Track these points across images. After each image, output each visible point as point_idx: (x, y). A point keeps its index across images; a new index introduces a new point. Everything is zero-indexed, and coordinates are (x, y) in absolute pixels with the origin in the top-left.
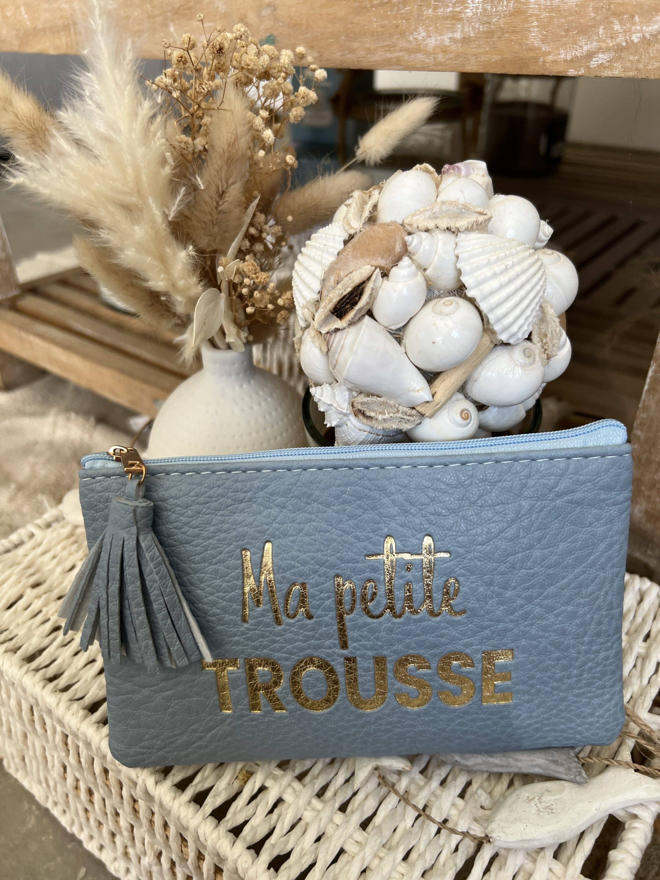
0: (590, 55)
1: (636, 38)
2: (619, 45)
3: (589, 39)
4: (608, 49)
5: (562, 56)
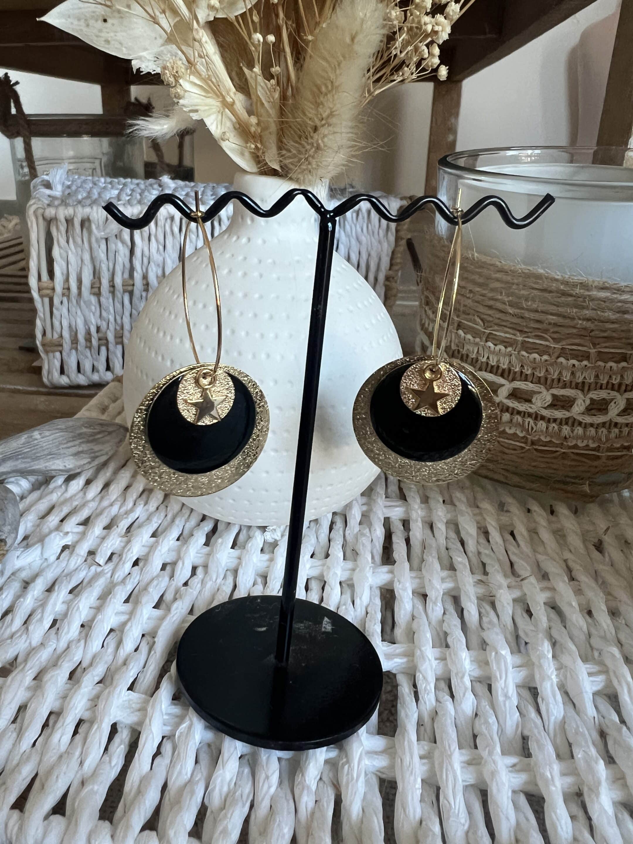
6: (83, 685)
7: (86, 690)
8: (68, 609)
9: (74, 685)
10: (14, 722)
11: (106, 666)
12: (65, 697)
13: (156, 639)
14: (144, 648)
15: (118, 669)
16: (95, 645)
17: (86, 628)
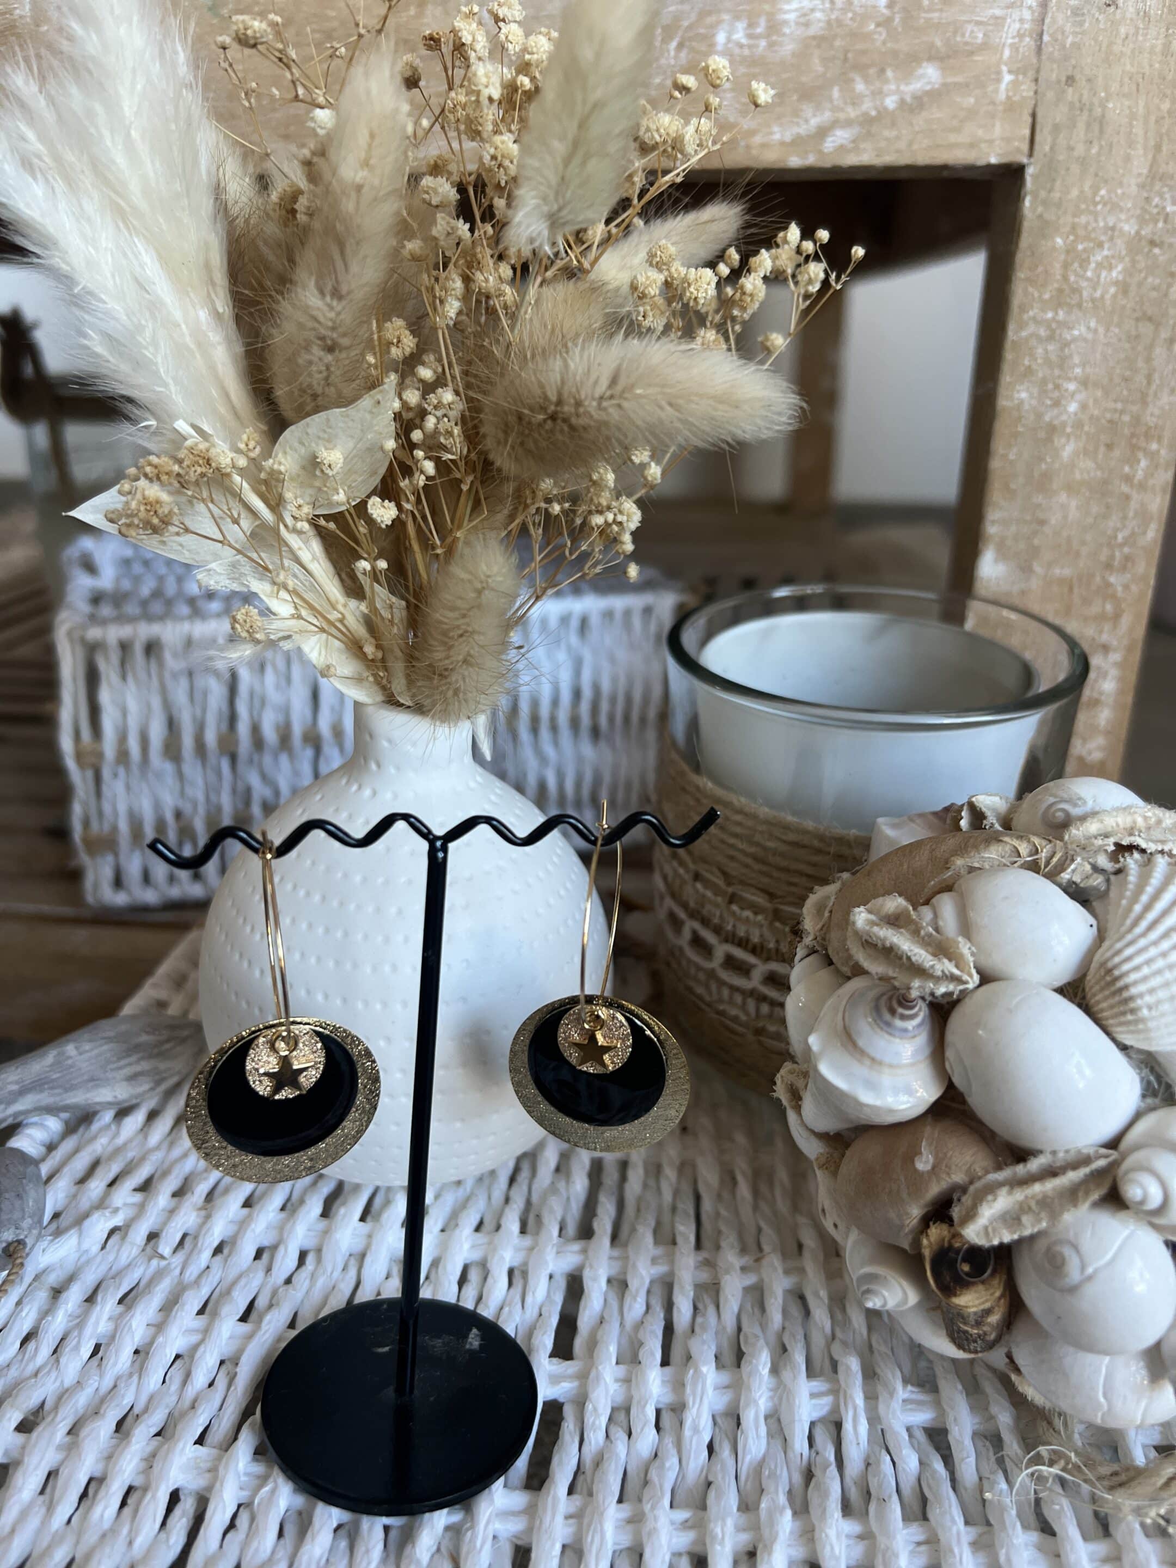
0: (823, 132)
1: (891, 102)
2: (866, 114)
3: (818, 108)
4: (848, 123)
5: (777, 137)
6: (134, 1440)
7: (138, 1446)
8: (116, 1330)
9: (122, 1440)
10: (42, 1492)
11: (167, 1411)
12: (110, 1457)
13: (238, 1370)
14: (221, 1383)
15: (183, 1415)
16: (153, 1380)
17: (142, 1354)
